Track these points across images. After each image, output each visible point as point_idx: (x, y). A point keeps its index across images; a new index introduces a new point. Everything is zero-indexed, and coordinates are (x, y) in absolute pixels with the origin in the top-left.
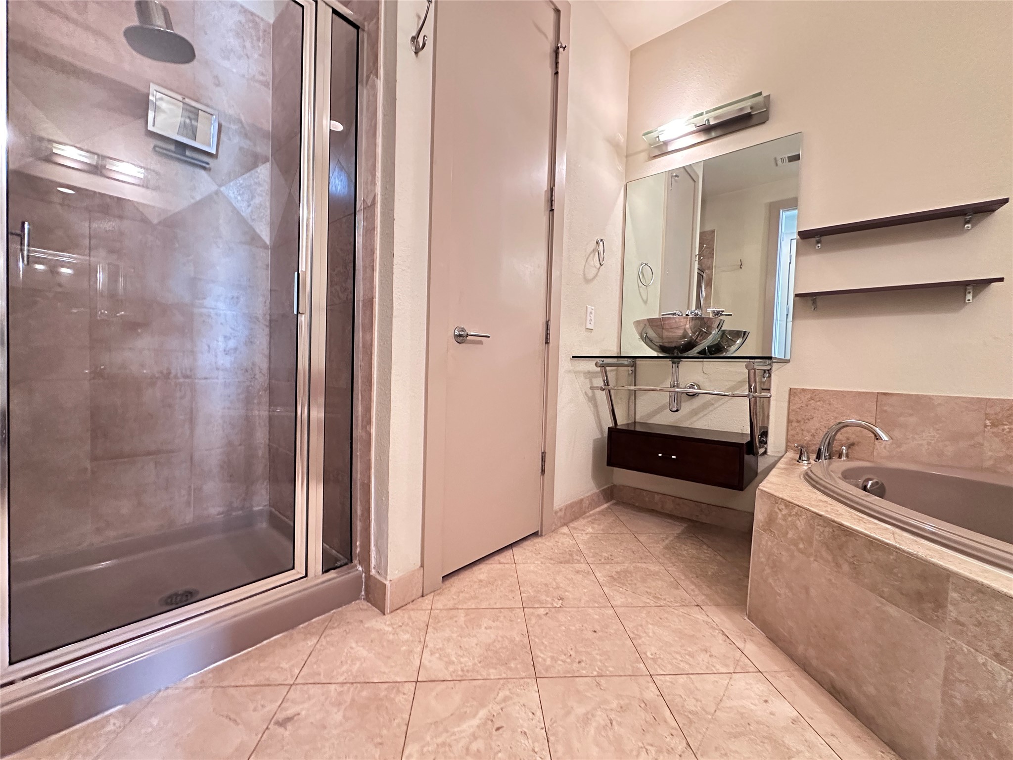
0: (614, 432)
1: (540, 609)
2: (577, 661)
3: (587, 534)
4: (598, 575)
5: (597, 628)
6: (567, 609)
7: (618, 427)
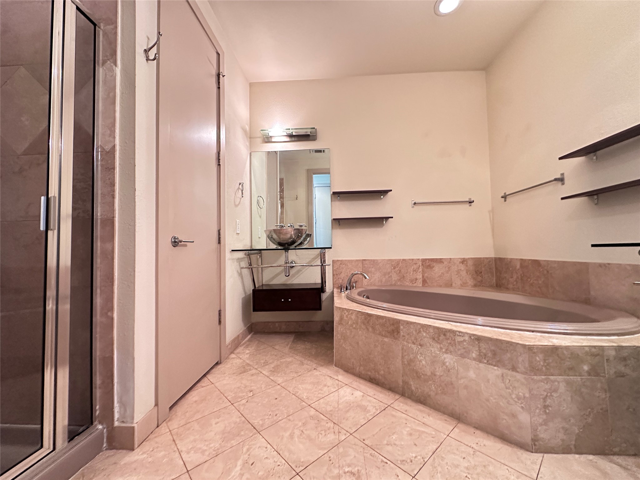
0: (256, 292)
1: (242, 401)
2: (275, 415)
3: (247, 354)
4: (264, 372)
5: (276, 397)
6: (257, 395)
7: (256, 289)
